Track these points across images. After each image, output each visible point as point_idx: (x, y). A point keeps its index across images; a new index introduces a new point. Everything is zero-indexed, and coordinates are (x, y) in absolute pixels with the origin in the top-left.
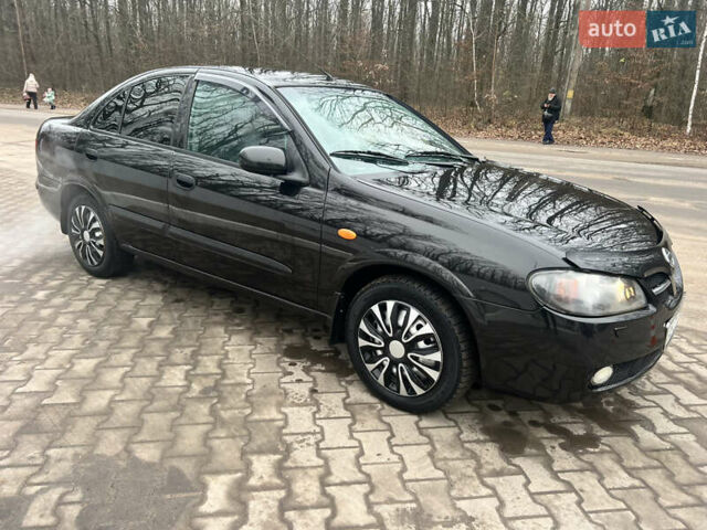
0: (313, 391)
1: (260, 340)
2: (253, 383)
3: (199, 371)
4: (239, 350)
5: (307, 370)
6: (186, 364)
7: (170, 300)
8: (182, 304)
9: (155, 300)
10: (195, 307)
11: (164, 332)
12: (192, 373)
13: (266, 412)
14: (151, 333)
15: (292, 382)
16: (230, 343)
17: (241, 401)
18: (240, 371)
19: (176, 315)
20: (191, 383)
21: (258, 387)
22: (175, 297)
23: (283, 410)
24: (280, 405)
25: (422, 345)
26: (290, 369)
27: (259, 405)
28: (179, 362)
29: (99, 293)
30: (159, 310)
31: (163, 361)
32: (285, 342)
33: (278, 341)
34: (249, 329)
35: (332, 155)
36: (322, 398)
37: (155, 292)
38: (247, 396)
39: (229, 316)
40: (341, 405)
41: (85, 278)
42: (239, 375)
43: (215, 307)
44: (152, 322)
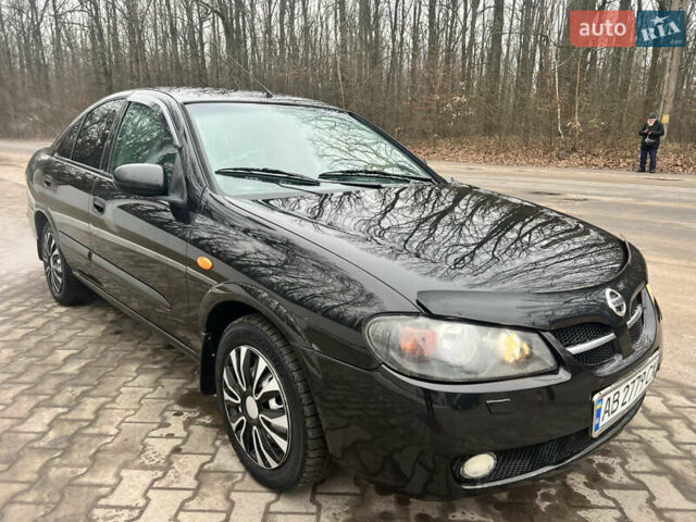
0: (177, 450)
1: (165, 381)
2: (116, 436)
3: (70, 416)
4: (134, 392)
5: (188, 423)
6: (63, 407)
7: (111, 331)
8: (119, 336)
9: (96, 331)
10: (129, 340)
11: (72, 368)
12: (62, 417)
13: (102, 472)
14: (60, 367)
15: (161, 437)
16: (131, 384)
17: (85, 457)
18: (113, 419)
19: (103, 348)
20: (50, 430)
21: (118, 440)
22: (118, 329)
23: (124, 473)
24: (125, 465)
25: (273, 404)
26: (172, 420)
27: (101, 464)
28: (59, 403)
29: (48, 322)
30: (90, 342)
31: (44, 400)
32: (190, 387)
33: (184, 384)
34: (164, 368)
35: (217, 173)
36: (180, 460)
37: (103, 323)
38: (98, 451)
39: (156, 351)
40: (195, 471)
41: (50, 305)
42: (111, 423)
43: (148, 342)
44: (72, 355)
